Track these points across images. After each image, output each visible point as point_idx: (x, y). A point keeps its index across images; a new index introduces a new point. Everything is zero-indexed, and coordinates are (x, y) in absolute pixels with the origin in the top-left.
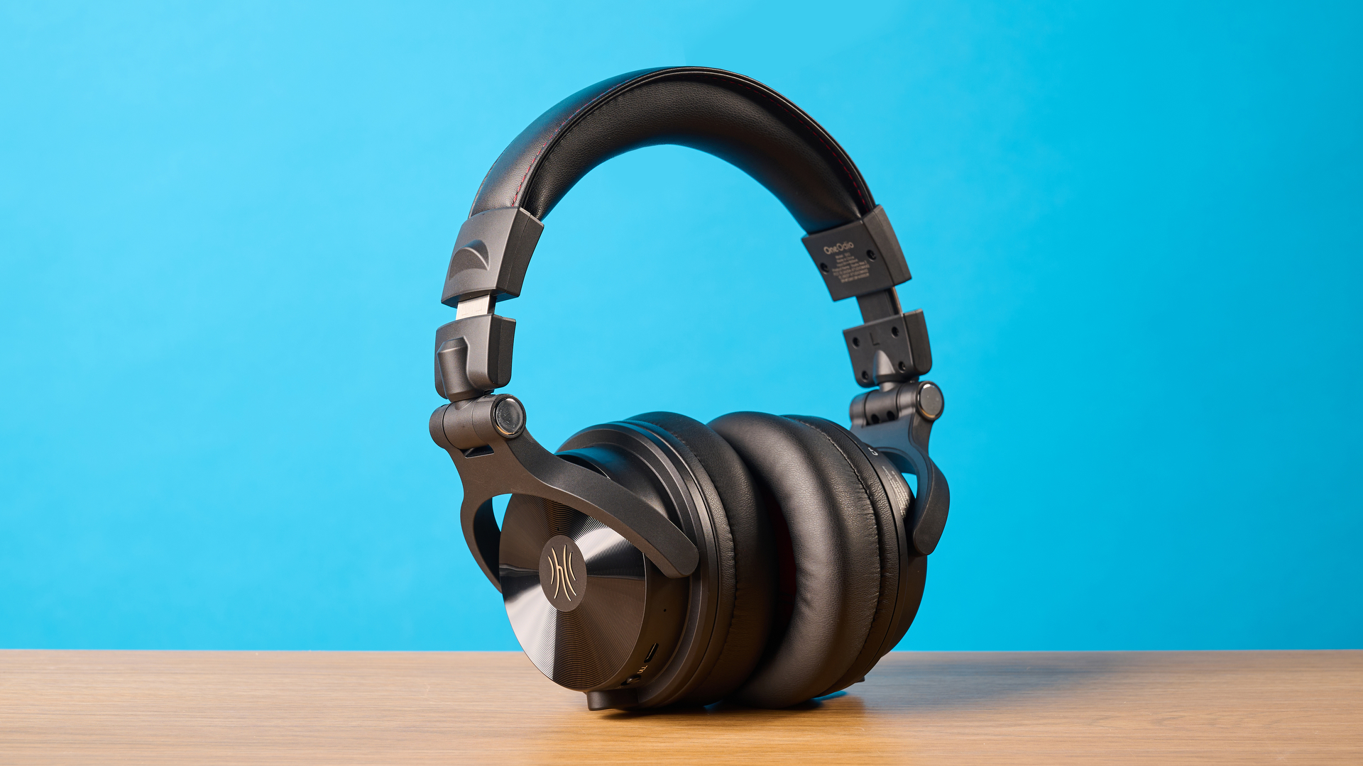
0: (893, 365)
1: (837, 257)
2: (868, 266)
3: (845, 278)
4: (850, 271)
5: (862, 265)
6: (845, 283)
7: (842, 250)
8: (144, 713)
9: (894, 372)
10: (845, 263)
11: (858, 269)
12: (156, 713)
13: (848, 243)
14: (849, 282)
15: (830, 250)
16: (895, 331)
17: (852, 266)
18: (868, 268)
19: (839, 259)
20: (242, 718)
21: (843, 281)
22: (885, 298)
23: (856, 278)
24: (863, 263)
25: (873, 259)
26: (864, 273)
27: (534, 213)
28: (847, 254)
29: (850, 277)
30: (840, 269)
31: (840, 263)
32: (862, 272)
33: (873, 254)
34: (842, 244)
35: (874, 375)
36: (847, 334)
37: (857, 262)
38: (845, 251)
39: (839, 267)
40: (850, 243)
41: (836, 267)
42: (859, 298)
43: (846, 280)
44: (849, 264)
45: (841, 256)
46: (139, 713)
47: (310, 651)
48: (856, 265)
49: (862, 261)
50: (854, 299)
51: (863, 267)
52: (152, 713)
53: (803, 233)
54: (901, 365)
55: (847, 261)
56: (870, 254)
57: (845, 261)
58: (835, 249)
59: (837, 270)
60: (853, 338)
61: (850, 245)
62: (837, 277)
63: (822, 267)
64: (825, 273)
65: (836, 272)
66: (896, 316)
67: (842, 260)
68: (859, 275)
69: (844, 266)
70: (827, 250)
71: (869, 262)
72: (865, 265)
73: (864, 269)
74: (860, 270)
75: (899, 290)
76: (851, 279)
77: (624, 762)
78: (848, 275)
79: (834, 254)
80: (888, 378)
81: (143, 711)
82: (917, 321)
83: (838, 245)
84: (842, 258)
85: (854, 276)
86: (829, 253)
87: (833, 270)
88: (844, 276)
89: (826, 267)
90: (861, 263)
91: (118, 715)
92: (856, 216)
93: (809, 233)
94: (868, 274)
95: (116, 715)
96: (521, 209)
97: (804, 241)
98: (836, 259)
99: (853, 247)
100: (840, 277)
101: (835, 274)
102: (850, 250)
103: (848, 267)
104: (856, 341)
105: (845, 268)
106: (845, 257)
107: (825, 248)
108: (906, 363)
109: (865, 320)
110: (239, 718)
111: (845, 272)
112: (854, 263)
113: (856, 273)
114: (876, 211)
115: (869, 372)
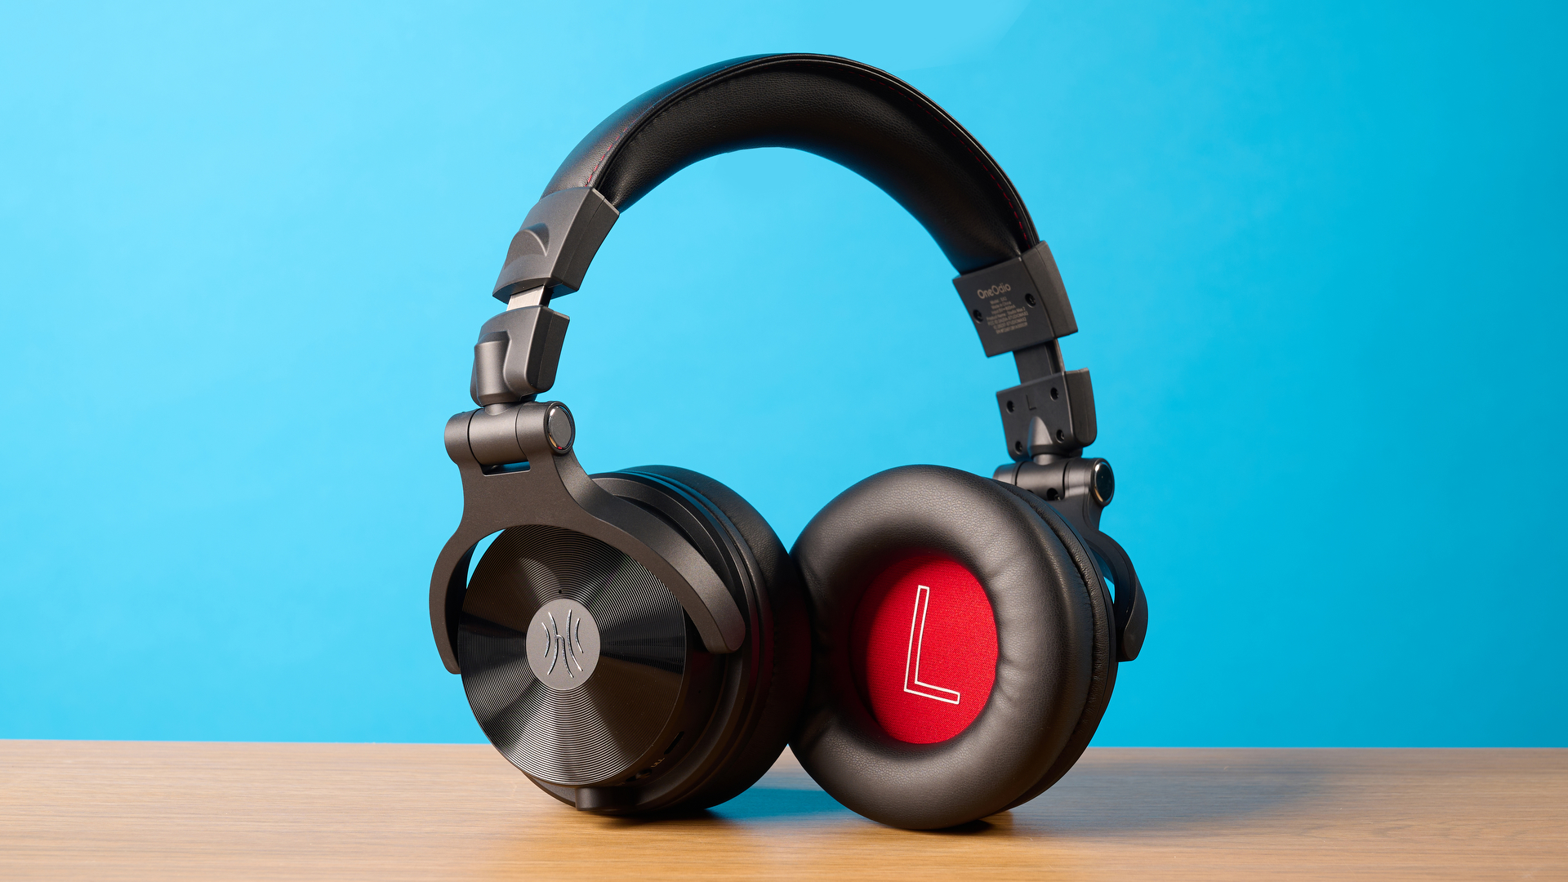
0: (1051, 434)
1: (992, 302)
2: (1026, 314)
3: (1001, 329)
4: (1006, 319)
5: (1020, 312)
6: (1001, 334)
7: (997, 293)
8: (179, 816)
9: (1051, 442)
10: (1001, 310)
11: (1014, 317)
12: (193, 816)
13: (1004, 285)
14: (1004, 333)
15: (984, 294)
16: (1054, 393)
17: (1009, 313)
18: (1026, 316)
19: (995, 305)
20: (295, 822)
21: (998, 332)
22: (1046, 353)
23: (1013, 328)
24: (1021, 310)
25: (1033, 305)
26: (1022, 322)
27: (610, 199)
28: (1003, 299)
29: (1006, 327)
30: (996, 317)
31: (995, 310)
32: (1019, 321)
33: (1033, 299)
34: (998, 286)
35: (1029, 445)
36: (1001, 396)
37: (1015, 309)
38: (1001, 295)
39: (994, 315)
40: (1007, 285)
41: (991, 315)
42: (1016, 353)
43: (1002, 331)
44: (1005, 312)
45: (997, 301)
46: (175, 815)
47: (374, 743)
48: (1013, 312)
49: (1020, 307)
50: (1010, 355)
51: (1021, 315)
52: (188, 816)
53: (955, 274)
54: (1059, 433)
55: (1004, 307)
56: (1029, 298)
57: (1000, 308)
58: (990, 293)
59: (992, 318)
60: (1007, 400)
61: (1005, 288)
62: (991, 327)
63: (976, 315)
64: (978, 322)
65: (990, 320)
66: (1057, 375)
67: (998, 306)
68: (1016, 324)
69: (1000, 313)
70: (981, 294)
71: (1027, 309)
72: (1023, 312)
73: (1021, 317)
74: (1018, 318)
75: (1063, 342)
76: (1007, 330)
77: (749, 876)
78: (1004, 325)
79: (989, 299)
80: (1044, 450)
81: (178, 813)
82: (1080, 383)
83: (993, 287)
84: (998, 304)
85: (1011, 325)
86: (983, 298)
87: (988, 319)
88: (1000, 326)
89: (980, 315)
90: (1018, 310)
91: (148, 817)
92: (1015, 252)
93: (962, 272)
94: (1026, 324)
95: (146, 818)
96: (594, 191)
97: (956, 282)
98: (991, 305)
99: (1009, 290)
100: (995, 327)
101: (989, 323)
102: (1007, 294)
103: (1004, 315)
104: (1010, 405)
105: (1000, 316)
106: (1001, 302)
107: (979, 291)
108: (1065, 432)
109: (1022, 380)
110: (292, 822)
111: (1001, 321)
112: (1011, 310)
113: (1013, 322)
114: (1039, 248)
115: (1023, 443)
